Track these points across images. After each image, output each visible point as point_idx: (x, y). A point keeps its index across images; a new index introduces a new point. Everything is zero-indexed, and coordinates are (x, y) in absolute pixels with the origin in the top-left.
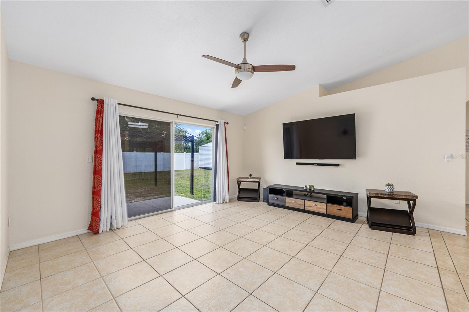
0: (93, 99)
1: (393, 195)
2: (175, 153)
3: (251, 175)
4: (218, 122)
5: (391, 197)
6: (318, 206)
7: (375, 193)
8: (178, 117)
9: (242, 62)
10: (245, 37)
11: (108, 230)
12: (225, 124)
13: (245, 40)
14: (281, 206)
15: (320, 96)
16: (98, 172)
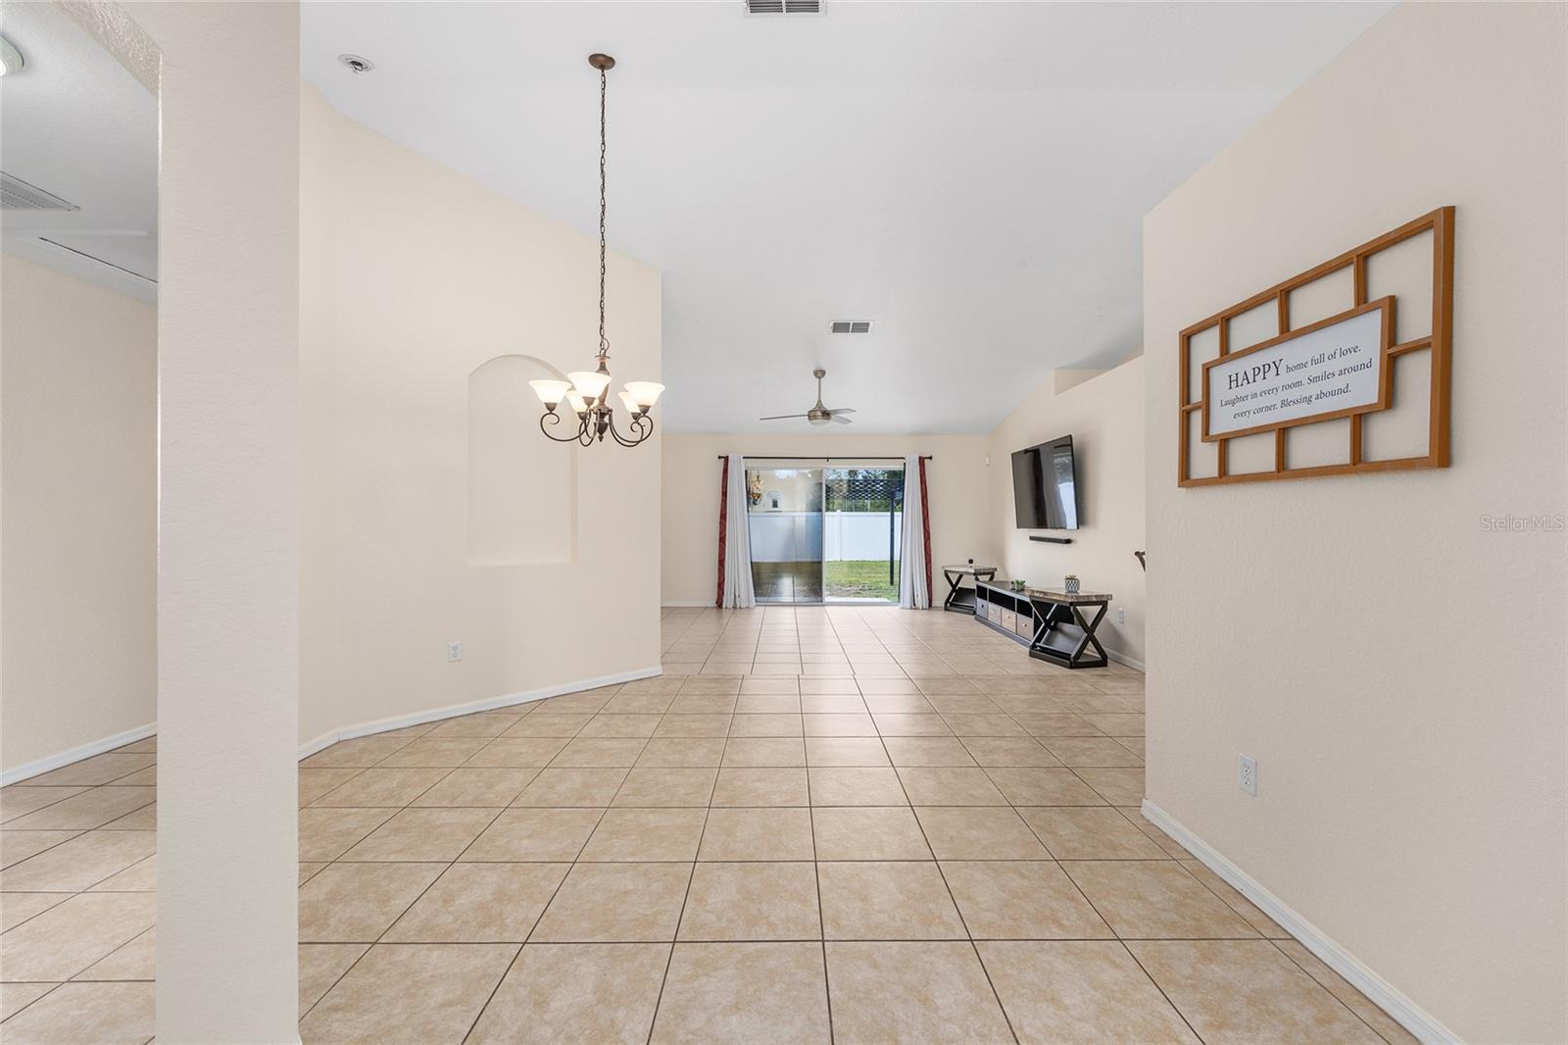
0: (720, 457)
2: (827, 513)
3: (971, 561)
4: (905, 458)
6: (1011, 620)
8: (828, 461)
9: (817, 406)
10: (820, 374)
11: (731, 608)
12: (922, 461)
13: (820, 378)
14: (984, 621)
15: (1056, 394)
16: (722, 540)
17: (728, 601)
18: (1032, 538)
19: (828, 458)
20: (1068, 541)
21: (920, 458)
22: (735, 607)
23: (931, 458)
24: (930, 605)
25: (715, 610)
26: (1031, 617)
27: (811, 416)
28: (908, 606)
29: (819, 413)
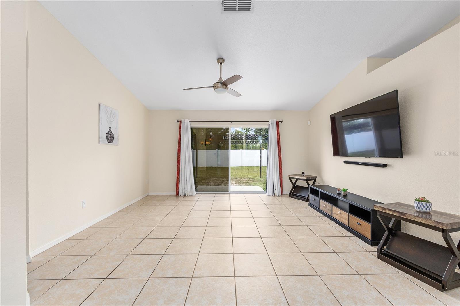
0: (177, 121)
1: (406, 215)
2: (231, 150)
3: (303, 173)
4: (269, 122)
5: (402, 216)
6: (342, 215)
7: (381, 207)
8: (231, 123)
9: (219, 80)
10: (221, 60)
11: (183, 196)
12: (277, 123)
13: (221, 64)
14: (317, 209)
15: (368, 73)
16: (179, 162)
17: (181, 192)
18: (345, 162)
19: (231, 121)
20: (385, 166)
21: (277, 121)
22: (185, 195)
23: (282, 121)
24: (282, 194)
25: (175, 197)
26: (369, 221)
27: (215, 87)
28: (271, 194)
29: (220, 84)
